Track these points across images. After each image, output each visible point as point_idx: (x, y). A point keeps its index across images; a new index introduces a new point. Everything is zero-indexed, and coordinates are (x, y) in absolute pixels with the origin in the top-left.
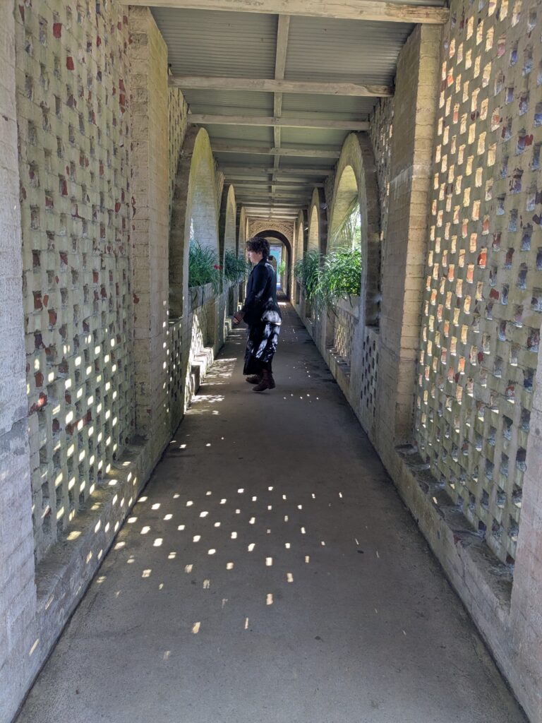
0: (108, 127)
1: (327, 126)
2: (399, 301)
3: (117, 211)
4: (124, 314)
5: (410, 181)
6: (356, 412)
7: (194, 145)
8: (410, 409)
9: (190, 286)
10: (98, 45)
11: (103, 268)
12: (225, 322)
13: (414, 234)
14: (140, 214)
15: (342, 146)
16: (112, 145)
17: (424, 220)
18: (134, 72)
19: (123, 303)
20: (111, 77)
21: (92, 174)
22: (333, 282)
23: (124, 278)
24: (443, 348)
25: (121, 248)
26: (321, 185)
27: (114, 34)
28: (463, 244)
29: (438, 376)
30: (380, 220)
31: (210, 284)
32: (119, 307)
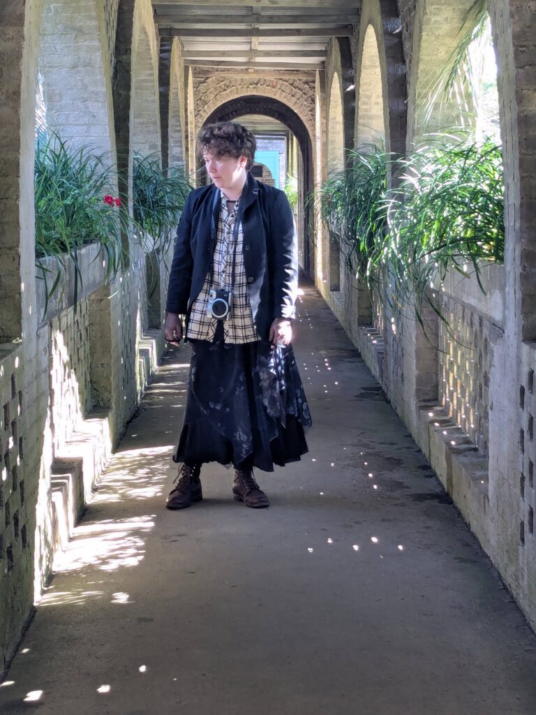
9: (39, 254)
22: (429, 228)
31: (94, 248)
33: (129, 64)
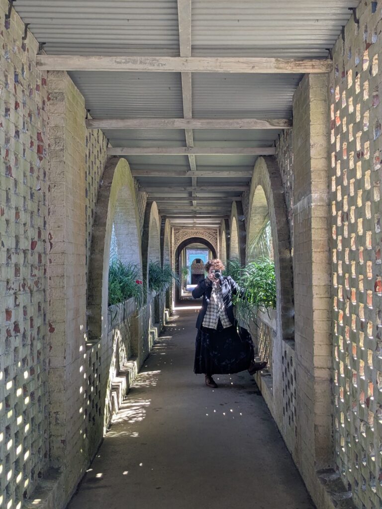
0: (25, 176)
1: (235, 152)
2: (309, 321)
3: (33, 248)
4: (38, 345)
5: (310, 208)
6: (280, 429)
7: (113, 175)
8: (329, 430)
9: (109, 305)
10: (16, 108)
11: (17, 305)
12: (150, 330)
13: (318, 257)
14: (57, 248)
15: (254, 166)
16: (29, 191)
17: (326, 243)
18: (52, 124)
19: (38, 334)
20: (29, 133)
21: (7, 221)
23: (39, 310)
24: (353, 370)
25: (37, 283)
26: (238, 199)
27: (33, 96)
28: (361, 270)
29: (351, 398)
30: (289, 238)
31: (132, 299)
32: (33, 339)
33: (148, 231)
